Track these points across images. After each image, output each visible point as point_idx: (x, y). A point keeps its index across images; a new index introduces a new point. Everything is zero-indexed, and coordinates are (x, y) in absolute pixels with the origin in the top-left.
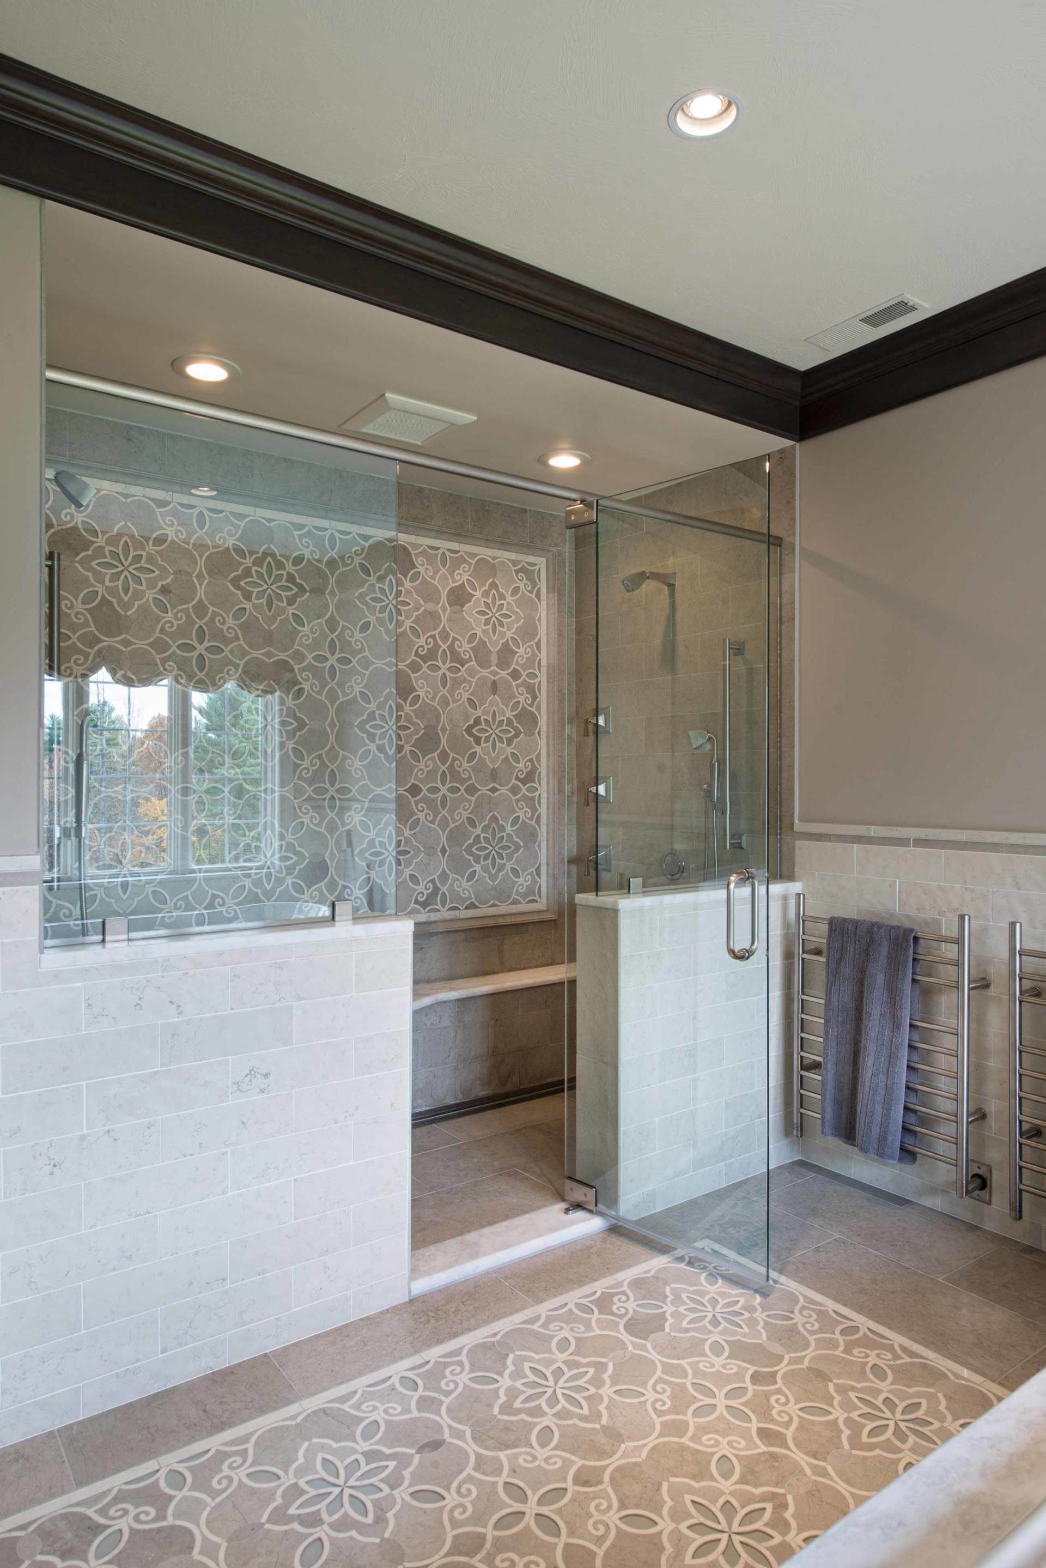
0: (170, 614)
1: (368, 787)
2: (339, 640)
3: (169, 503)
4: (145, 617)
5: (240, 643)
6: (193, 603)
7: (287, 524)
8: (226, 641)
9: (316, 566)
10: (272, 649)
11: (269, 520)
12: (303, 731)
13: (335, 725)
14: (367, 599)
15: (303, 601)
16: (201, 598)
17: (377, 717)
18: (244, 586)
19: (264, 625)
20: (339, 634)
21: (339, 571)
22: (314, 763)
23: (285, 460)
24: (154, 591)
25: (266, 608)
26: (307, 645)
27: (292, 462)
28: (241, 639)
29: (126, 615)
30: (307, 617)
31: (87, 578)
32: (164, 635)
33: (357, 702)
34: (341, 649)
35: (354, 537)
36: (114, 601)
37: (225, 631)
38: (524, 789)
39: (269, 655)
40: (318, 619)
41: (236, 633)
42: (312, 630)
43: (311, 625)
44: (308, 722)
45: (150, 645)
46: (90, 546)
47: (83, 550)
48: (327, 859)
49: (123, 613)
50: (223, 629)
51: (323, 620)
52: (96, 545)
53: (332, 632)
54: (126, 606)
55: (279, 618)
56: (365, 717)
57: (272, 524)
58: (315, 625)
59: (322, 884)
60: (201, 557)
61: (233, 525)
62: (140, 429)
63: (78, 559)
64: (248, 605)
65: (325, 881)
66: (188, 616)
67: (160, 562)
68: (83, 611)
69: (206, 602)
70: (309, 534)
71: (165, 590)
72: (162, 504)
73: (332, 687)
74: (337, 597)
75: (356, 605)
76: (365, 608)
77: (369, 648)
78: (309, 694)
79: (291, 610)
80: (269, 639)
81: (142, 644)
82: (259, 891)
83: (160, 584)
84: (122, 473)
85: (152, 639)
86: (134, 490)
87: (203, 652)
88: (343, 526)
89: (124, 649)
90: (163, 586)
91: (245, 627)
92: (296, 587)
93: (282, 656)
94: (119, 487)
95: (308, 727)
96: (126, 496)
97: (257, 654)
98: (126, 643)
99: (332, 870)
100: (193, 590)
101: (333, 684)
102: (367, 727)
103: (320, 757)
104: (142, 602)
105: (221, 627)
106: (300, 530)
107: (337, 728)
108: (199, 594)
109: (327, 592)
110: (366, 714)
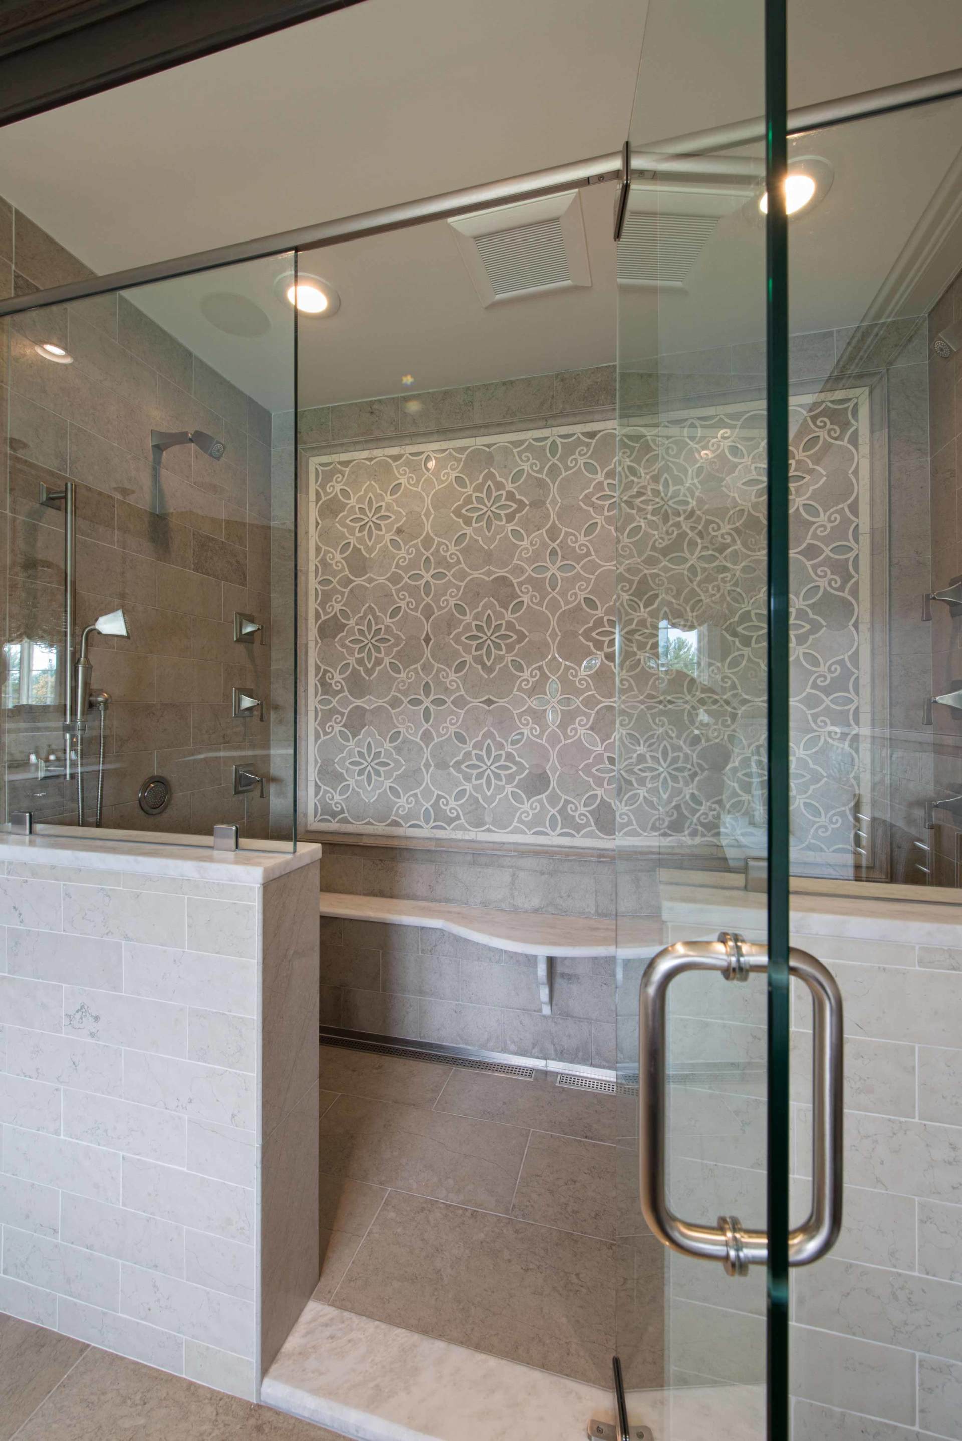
0: (403, 551)
1: (595, 698)
2: (561, 548)
3: (403, 455)
4: (384, 556)
5: (461, 566)
6: (422, 537)
7: (506, 444)
8: (449, 566)
9: (536, 478)
10: (491, 568)
11: (488, 446)
12: (522, 644)
13: (557, 635)
14: (594, 499)
15: (523, 516)
16: (428, 533)
17: (606, 623)
18: (466, 513)
19: (484, 546)
20: (561, 542)
21: (561, 477)
22: (534, 674)
23: (504, 384)
24: (391, 533)
25: (485, 530)
26: (526, 558)
27: (512, 382)
28: (463, 562)
29: (370, 558)
30: (526, 531)
31: (343, 533)
32: (400, 569)
33: (582, 609)
34: (563, 557)
35: (578, 438)
36: (362, 547)
37: (448, 557)
38: (827, 701)
39: (489, 573)
40: (538, 530)
41: (458, 558)
42: (531, 543)
43: (530, 539)
44: (527, 634)
45: (387, 579)
46: (345, 508)
47: (341, 512)
48: (548, 771)
49: (368, 556)
50: (446, 556)
51: (543, 531)
52: (349, 506)
53: (553, 541)
54: (370, 550)
55: (498, 537)
56: (591, 625)
57: (492, 449)
58: (534, 537)
59: (543, 796)
60: (428, 496)
61: (456, 459)
62: (379, 401)
63: (337, 520)
64: (469, 530)
65: (546, 793)
66: (418, 550)
67: (396, 508)
68: (341, 560)
69: (432, 535)
70: (530, 448)
71: (399, 531)
72: (396, 458)
73: (553, 598)
74: (559, 504)
75: (581, 508)
76: (591, 509)
77: (596, 551)
78: (528, 606)
79: (510, 527)
80: (488, 557)
81: (382, 580)
82: (479, 796)
83: (396, 526)
84: (366, 442)
85: (389, 575)
86: (378, 453)
87: (430, 579)
88: (564, 430)
89: (368, 585)
90: (398, 528)
91: (466, 551)
92: (515, 503)
93: (501, 573)
94: (366, 454)
95: (527, 639)
96: (370, 460)
97: (476, 574)
98: (370, 580)
99: (553, 783)
100: (421, 525)
101: (554, 594)
102: (594, 634)
103: (540, 668)
104: (382, 544)
105: (445, 554)
106: (519, 446)
107: (559, 638)
108: (426, 529)
109: (547, 502)
110: (592, 622)
